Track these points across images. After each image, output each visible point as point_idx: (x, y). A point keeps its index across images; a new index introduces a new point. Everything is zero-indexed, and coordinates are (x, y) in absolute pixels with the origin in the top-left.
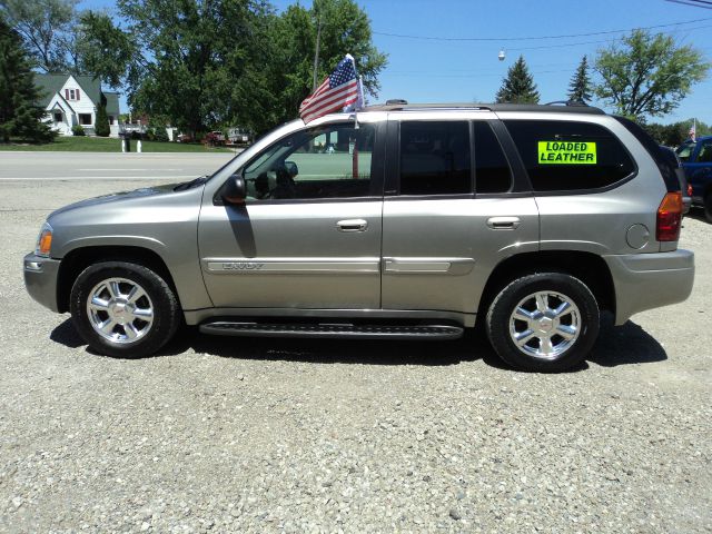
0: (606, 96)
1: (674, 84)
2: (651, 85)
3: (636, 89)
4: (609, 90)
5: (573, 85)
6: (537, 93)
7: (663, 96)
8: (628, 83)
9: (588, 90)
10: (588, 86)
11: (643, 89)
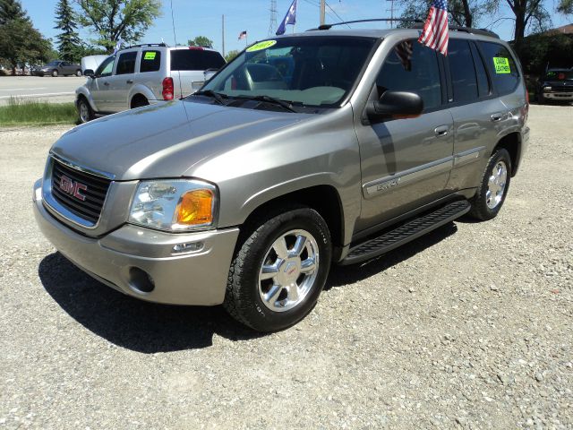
0: (87, 24)
1: (142, 17)
2: (123, 18)
3: (111, 21)
4: (89, 20)
5: (58, 13)
6: (28, 18)
7: (133, 27)
8: (104, 14)
9: (73, 19)
10: (73, 15)
11: (117, 21)
